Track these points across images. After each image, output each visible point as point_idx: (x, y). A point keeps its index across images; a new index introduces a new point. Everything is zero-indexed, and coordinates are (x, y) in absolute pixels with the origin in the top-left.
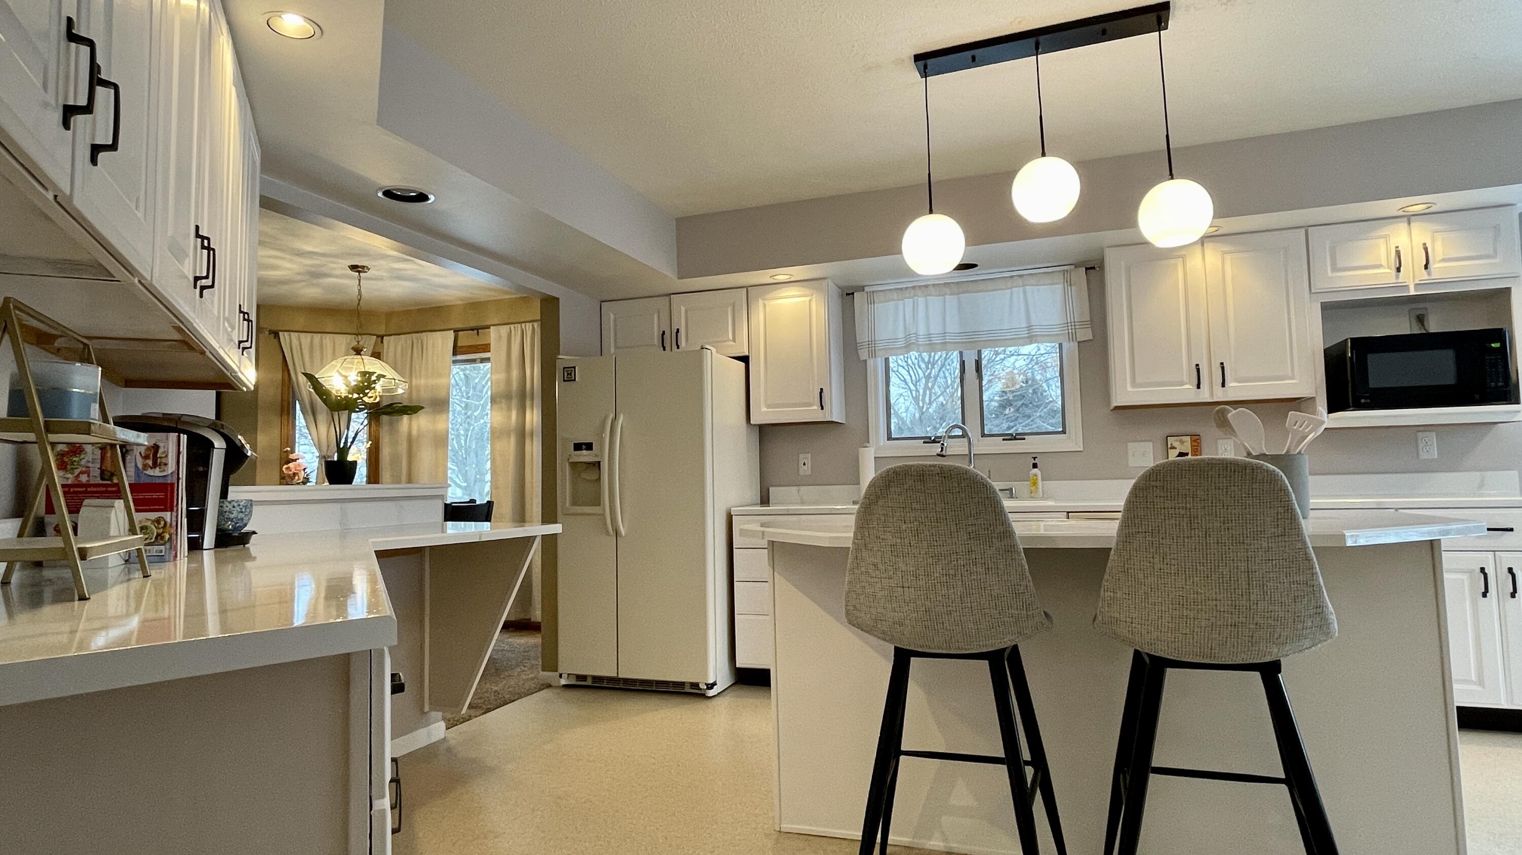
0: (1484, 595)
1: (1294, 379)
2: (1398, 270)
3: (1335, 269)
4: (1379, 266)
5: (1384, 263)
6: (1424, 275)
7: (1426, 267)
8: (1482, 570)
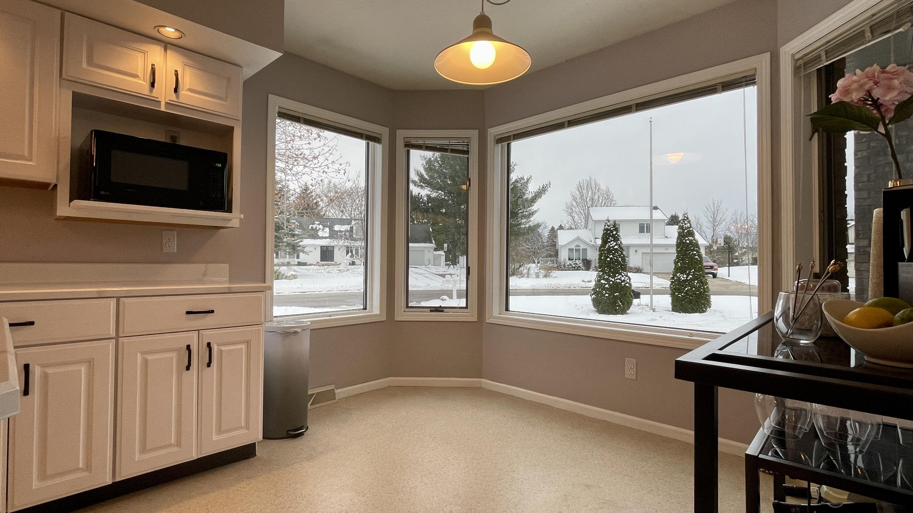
0: (188, 368)
1: (31, 160)
2: (153, 85)
3: (90, 62)
4: (136, 76)
5: (140, 73)
6: (173, 97)
7: (176, 90)
8: (188, 347)
